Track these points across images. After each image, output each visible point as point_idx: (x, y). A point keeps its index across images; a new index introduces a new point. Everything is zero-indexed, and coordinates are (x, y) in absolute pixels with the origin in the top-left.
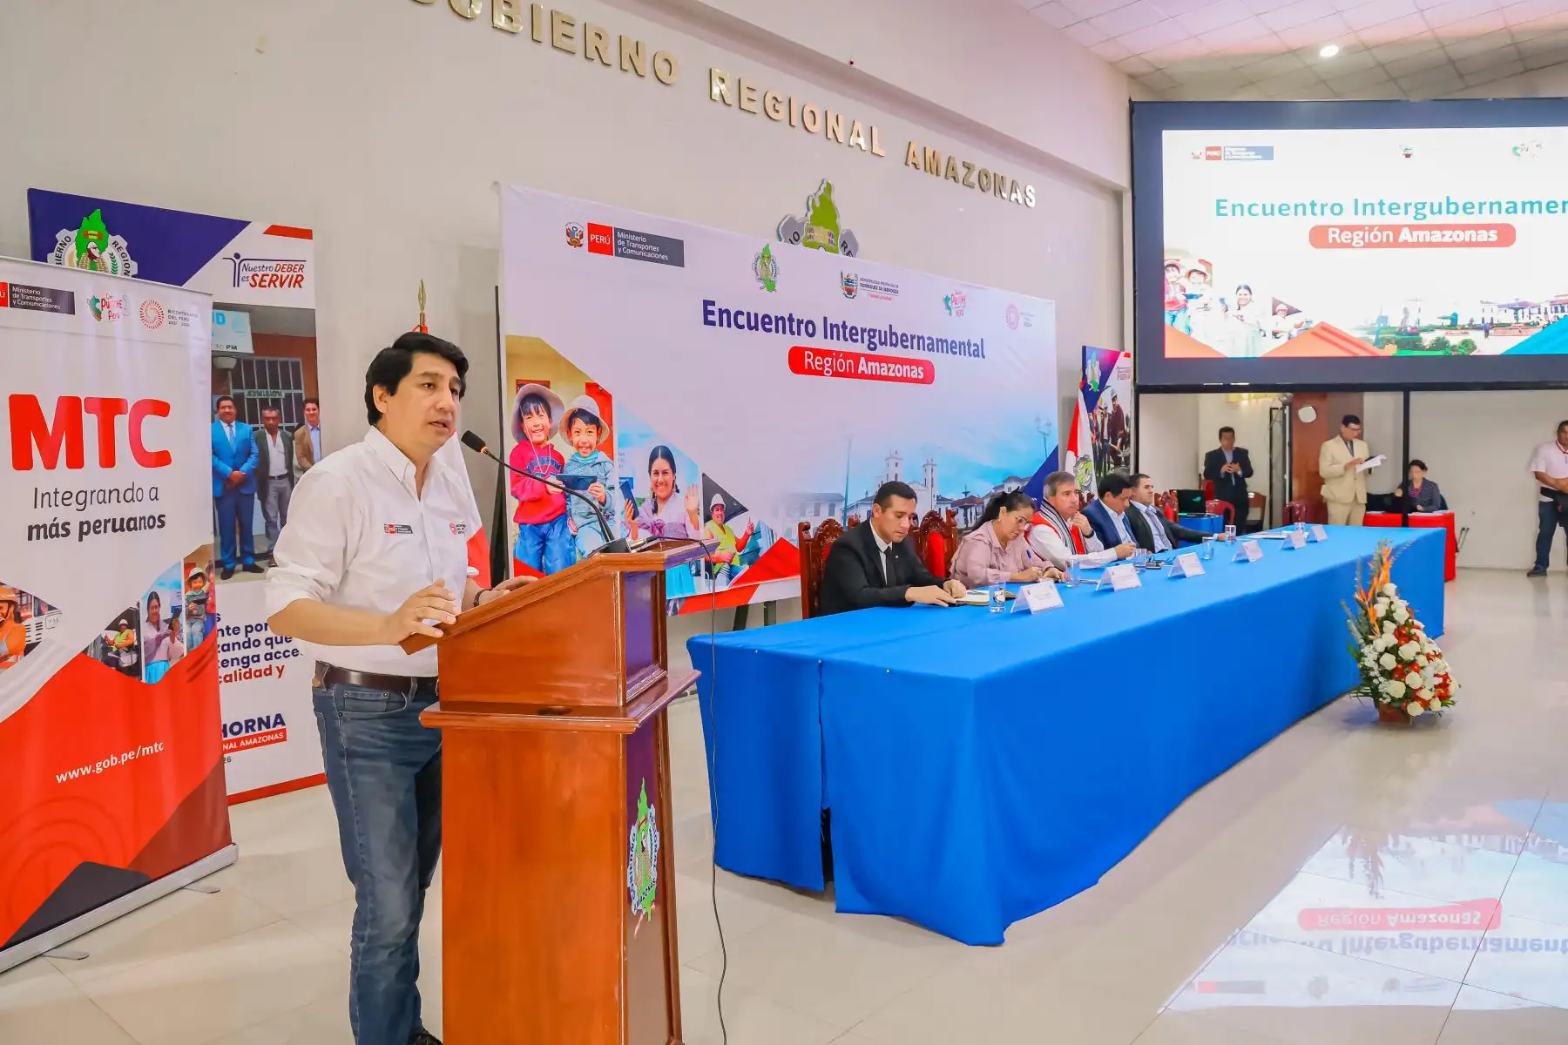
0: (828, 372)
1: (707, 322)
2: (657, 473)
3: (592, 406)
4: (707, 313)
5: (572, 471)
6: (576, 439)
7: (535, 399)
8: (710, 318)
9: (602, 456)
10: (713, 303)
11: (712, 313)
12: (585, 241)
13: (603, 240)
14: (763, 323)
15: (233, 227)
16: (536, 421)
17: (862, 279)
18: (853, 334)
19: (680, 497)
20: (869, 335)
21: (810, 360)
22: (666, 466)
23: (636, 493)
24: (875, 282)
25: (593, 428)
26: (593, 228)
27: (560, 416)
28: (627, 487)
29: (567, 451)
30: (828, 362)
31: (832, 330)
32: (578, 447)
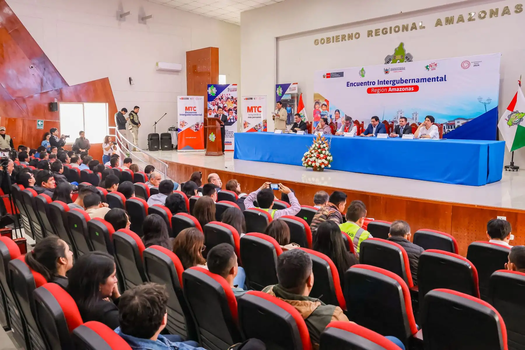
0: (378, 92)
1: (347, 86)
2: (336, 114)
3: (326, 103)
4: (348, 84)
5: (322, 114)
6: (323, 108)
7: (317, 103)
8: (348, 85)
9: (327, 111)
10: (349, 82)
11: (349, 84)
12: (326, 77)
13: (329, 76)
14: (361, 84)
15: (289, 85)
16: (317, 106)
17: (391, 69)
18: (387, 82)
19: (341, 118)
20: (393, 82)
21: (373, 90)
22: (338, 113)
23: (332, 117)
24: (396, 68)
25: (326, 107)
26: (327, 74)
27: (321, 105)
28: (331, 116)
29: (321, 110)
30: (378, 90)
31: (379, 82)
32: (323, 110)
